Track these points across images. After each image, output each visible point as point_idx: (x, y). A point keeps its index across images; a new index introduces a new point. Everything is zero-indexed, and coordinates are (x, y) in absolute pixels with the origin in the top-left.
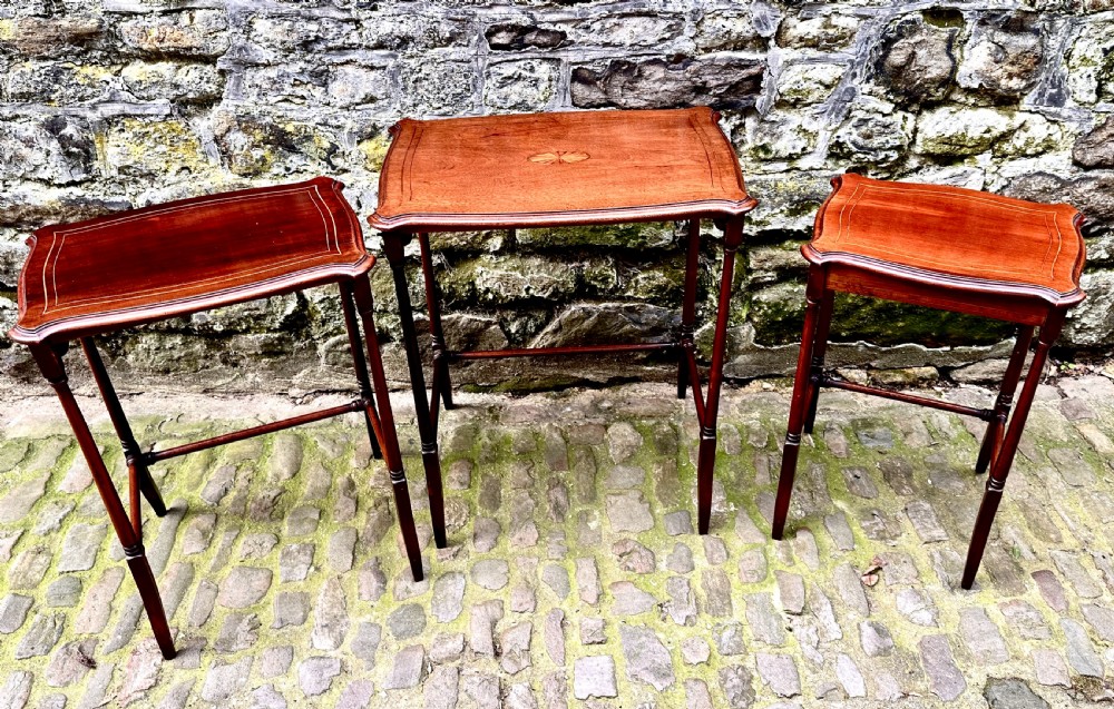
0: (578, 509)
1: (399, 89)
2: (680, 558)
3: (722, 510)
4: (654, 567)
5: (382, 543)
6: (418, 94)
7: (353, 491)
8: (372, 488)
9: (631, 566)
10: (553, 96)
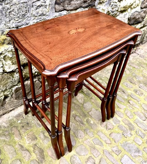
0: (85, 120)
1: (4, 16)
4: (113, 125)
5: (46, 159)
6: (11, 17)
7: (23, 148)
8: (29, 144)
9: (109, 128)
10: (50, 10)
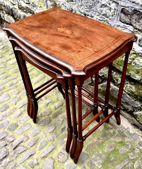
2: (71, 167)
3: (96, 165)
4: (64, 163)
10: (115, 15)
